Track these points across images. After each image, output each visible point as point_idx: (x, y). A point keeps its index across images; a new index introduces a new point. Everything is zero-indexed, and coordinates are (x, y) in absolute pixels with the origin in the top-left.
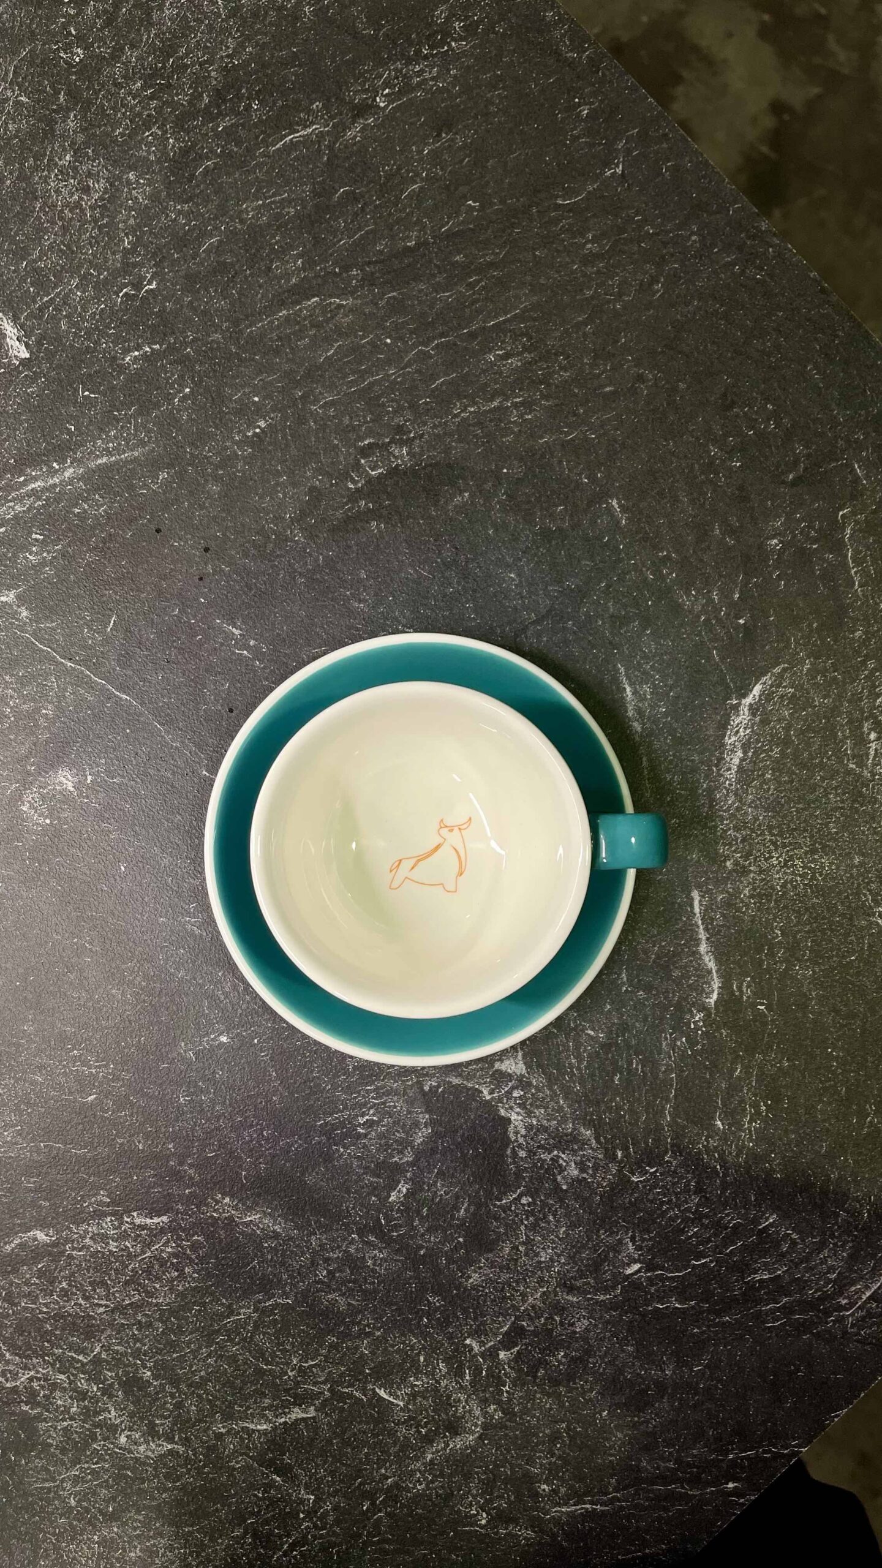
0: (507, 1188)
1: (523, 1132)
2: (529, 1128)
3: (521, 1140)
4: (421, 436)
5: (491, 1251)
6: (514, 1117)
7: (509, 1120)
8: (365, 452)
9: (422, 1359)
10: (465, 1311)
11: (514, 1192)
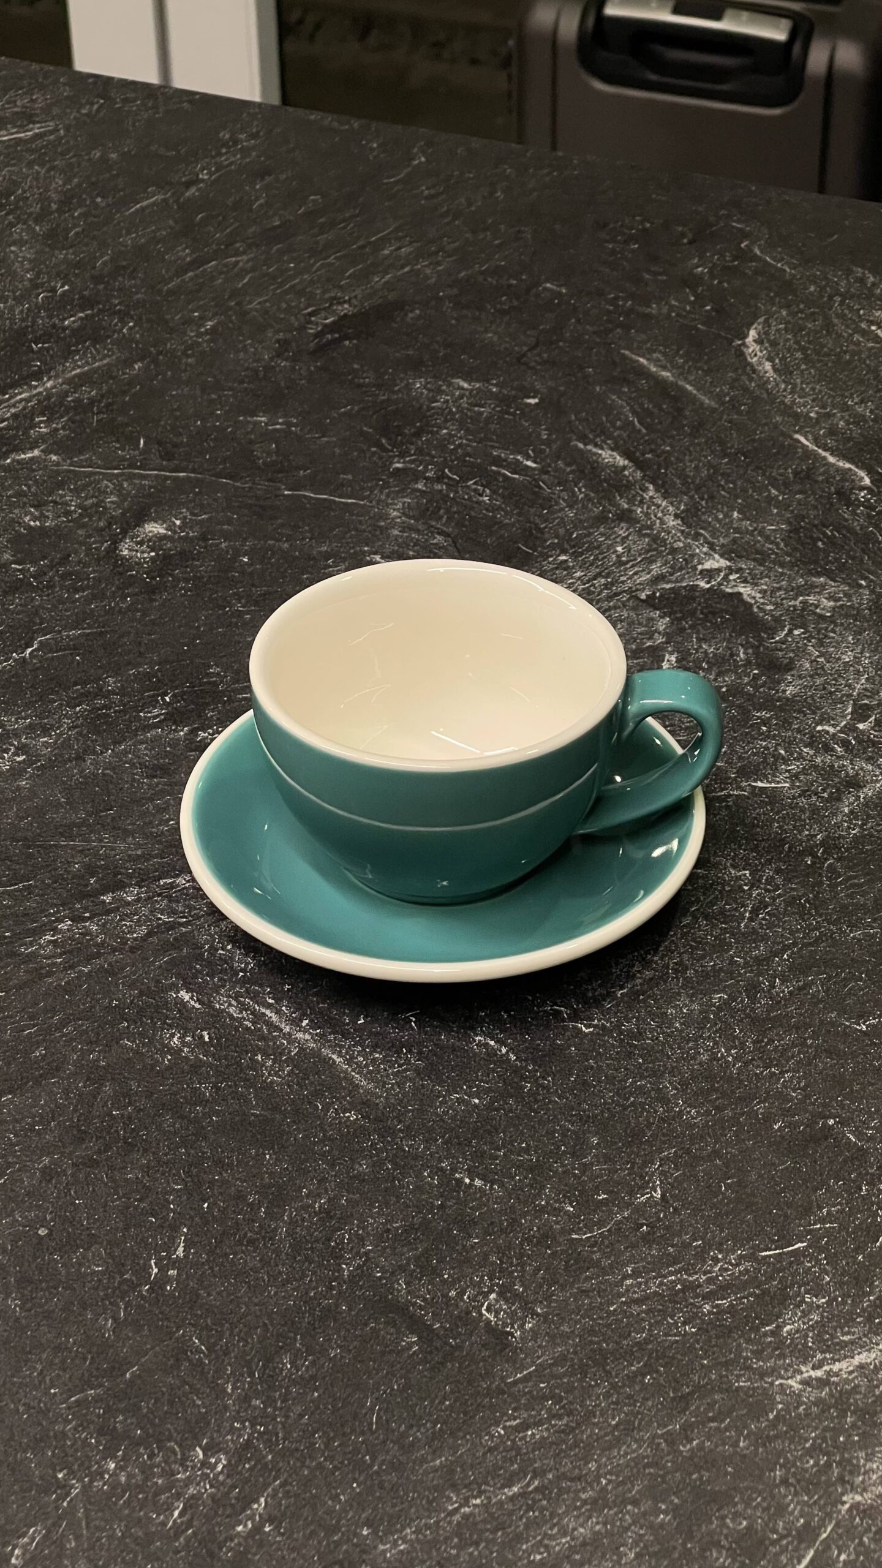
0: (772, 631)
1: (759, 595)
2: (763, 592)
3: (762, 601)
4: (356, 297)
5: (791, 669)
6: (742, 590)
7: (740, 594)
8: (311, 314)
9: (782, 752)
10: (800, 711)
11: (783, 630)
